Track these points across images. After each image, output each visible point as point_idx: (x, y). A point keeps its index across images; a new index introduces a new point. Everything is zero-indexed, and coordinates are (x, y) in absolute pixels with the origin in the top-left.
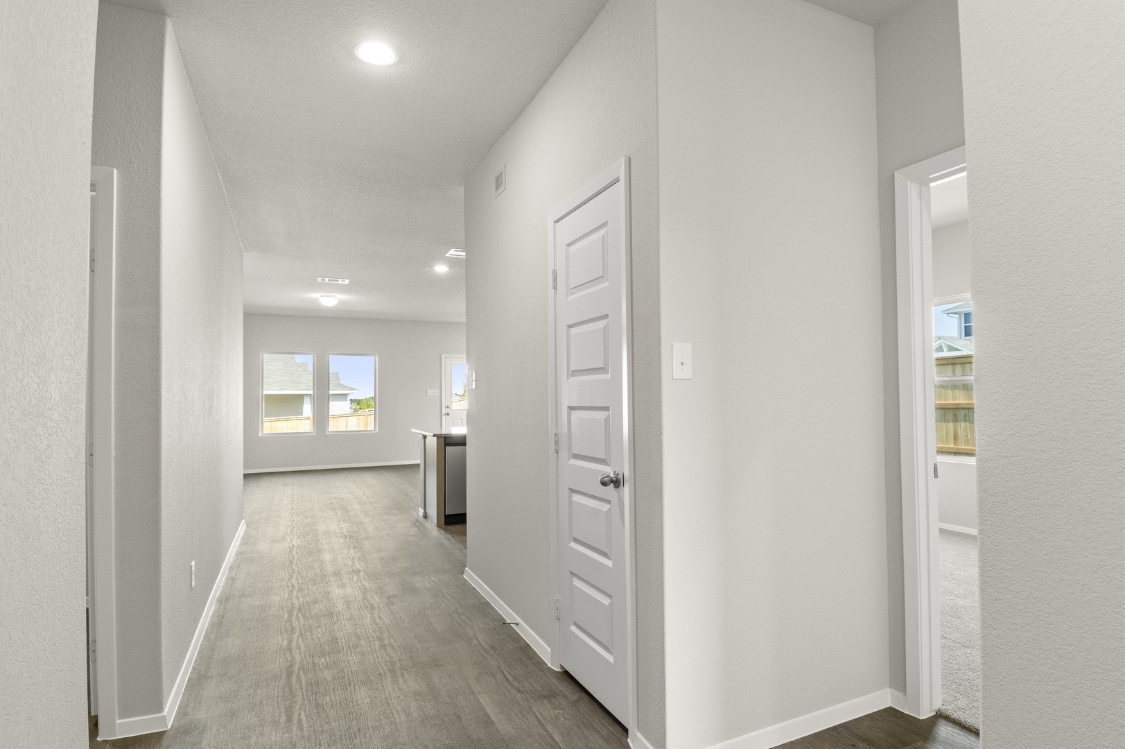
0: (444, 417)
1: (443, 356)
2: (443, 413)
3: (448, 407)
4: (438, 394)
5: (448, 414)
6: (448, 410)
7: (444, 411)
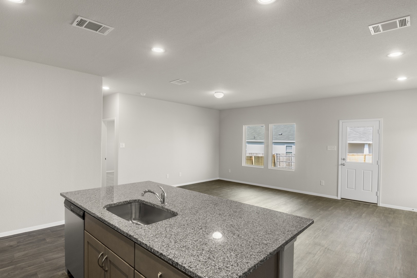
1: (341, 122)
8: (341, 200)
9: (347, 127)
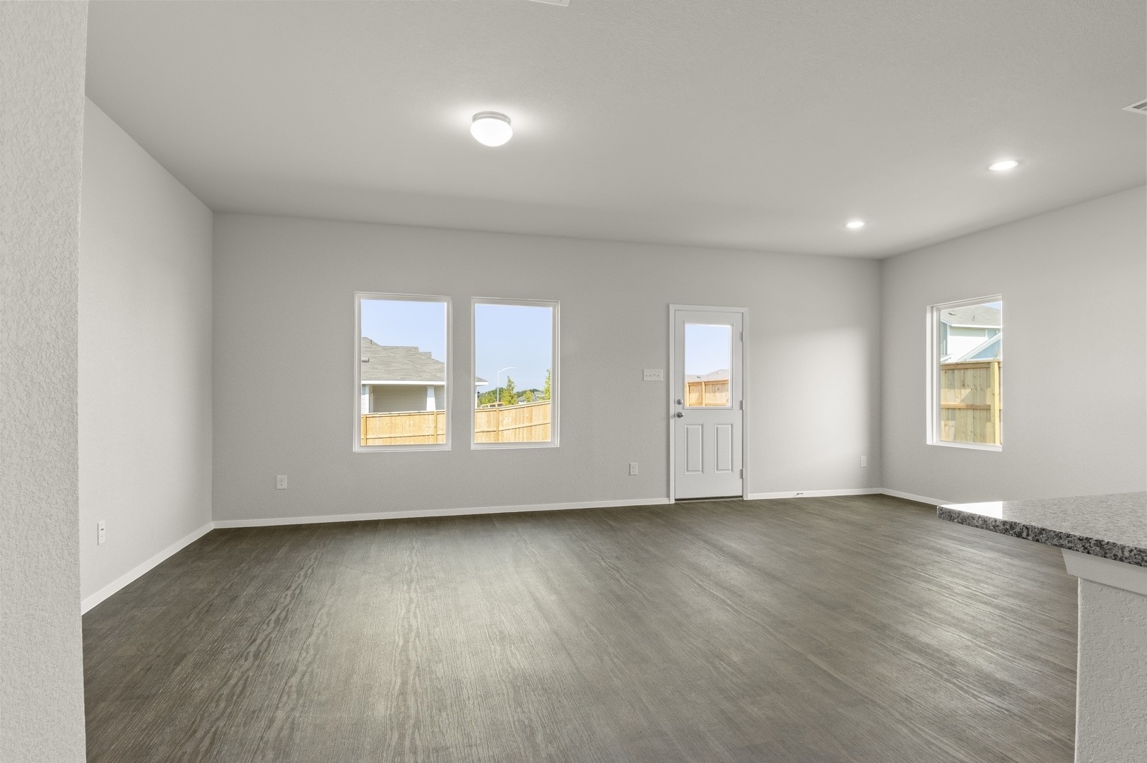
0: (672, 421)
1: (672, 308)
2: (672, 412)
3: (679, 403)
4: (662, 378)
5: (679, 416)
6: (679, 409)
7: (674, 409)
8: (675, 504)
9: (684, 322)
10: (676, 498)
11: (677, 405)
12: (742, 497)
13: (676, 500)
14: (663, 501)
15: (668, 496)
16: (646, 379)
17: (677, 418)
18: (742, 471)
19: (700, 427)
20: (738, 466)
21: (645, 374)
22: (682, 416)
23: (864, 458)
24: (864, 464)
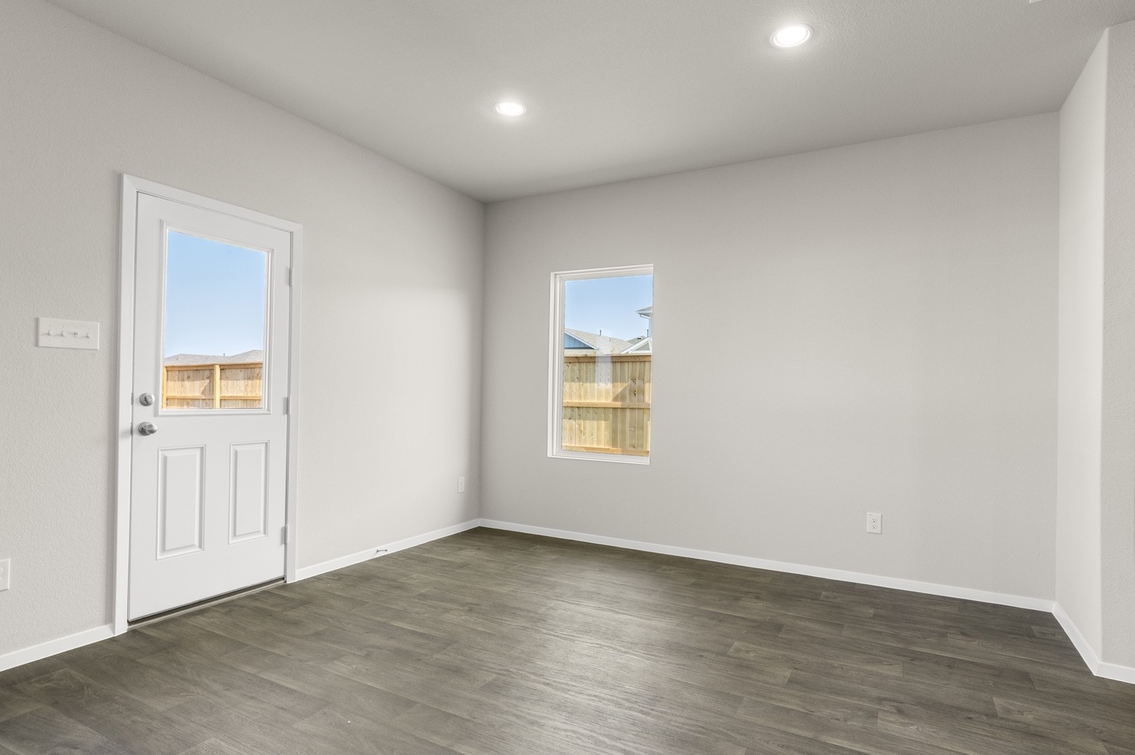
0: (124, 445)
2: (124, 423)
3: (145, 401)
4: (98, 340)
5: (144, 431)
6: (145, 415)
7: (128, 415)
10: (132, 618)
11: (139, 408)
12: (283, 579)
13: (130, 623)
14: (99, 633)
15: (110, 618)
16: (43, 341)
17: (137, 436)
18: (285, 530)
19: (198, 453)
20: (277, 523)
21: (43, 329)
22: (152, 432)
23: (462, 480)
24: (462, 488)
